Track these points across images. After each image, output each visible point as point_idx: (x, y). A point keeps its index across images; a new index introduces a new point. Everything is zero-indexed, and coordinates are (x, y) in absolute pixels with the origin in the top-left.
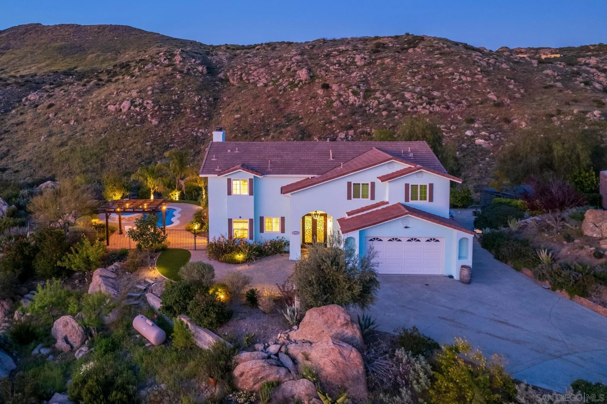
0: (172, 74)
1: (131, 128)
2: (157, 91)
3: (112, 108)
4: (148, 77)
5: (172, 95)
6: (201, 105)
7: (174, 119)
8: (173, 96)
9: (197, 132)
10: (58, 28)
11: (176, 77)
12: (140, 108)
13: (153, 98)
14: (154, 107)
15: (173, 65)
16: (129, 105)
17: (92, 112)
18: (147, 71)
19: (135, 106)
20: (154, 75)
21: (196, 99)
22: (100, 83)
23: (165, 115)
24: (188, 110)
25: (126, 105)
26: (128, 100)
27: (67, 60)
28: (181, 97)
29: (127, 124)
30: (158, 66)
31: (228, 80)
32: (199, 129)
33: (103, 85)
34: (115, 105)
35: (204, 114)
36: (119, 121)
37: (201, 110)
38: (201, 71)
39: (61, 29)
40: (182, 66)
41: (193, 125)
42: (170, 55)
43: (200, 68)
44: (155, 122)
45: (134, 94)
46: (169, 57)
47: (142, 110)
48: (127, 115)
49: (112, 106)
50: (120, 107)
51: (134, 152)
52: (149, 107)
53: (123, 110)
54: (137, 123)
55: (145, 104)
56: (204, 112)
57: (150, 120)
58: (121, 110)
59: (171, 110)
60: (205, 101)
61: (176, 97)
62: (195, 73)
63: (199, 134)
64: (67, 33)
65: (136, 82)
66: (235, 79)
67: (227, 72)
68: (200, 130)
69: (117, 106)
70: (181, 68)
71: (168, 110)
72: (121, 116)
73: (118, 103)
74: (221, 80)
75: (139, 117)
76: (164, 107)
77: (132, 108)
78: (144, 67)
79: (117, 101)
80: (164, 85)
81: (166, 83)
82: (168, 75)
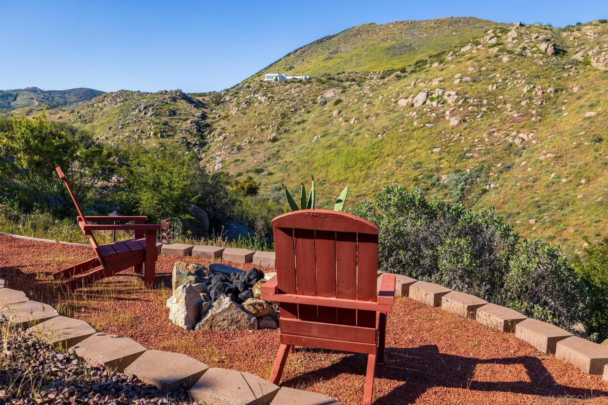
0: (496, 56)
1: (419, 128)
2: (468, 79)
3: (403, 102)
4: (461, 62)
5: (488, 84)
6: (530, 98)
7: (485, 118)
8: (490, 86)
9: (514, 138)
10: (391, 26)
11: (501, 60)
12: (439, 102)
13: (459, 88)
14: (457, 101)
15: (502, 44)
16: (425, 99)
17: (378, 109)
18: (463, 55)
19: (432, 100)
20: (470, 59)
21: (525, 90)
22: (402, 75)
23: (472, 112)
24: (509, 106)
25: (421, 97)
26: (425, 91)
27: (393, 61)
28: (502, 88)
29: (415, 123)
30: (479, 47)
31: (589, 63)
32: (518, 132)
33: (405, 76)
34: (407, 98)
35: (534, 112)
36: (406, 119)
37: (529, 106)
38: (543, 50)
39: (394, 27)
40: (516, 43)
41: (512, 126)
42: (501, 32)
43: (543, 46)
44: (454, 122)
45: (435, 83)
46: (499, 35)
47: (440, 105)
48: (419, 111)
49: (403, 100)
50: (412, 100)
51: (415, 160)
52: (450, 101)
53: (415, 105)
54: (429, 123)
55: (445, 97)
56: (534, 109)
57: (447, 118)
58: (413, 105)
59: (482, 105)
60: (540, 93)
61: (494, 88)
62: (533, 53)
63: (517, 141)
64: (399, 31)
65: (442, 70)
66: (602, 59)
67: (589, 50)
68: (521, 135)
69: (410, 99)
70: (513, 47)
71: (477, 106)
72: (411, 113)
73: (412, 96)
74: (576, 63)
75: (434, 115)
76: (471, 101)
77: (428, 102)
78: (460, 50)
79: (410, 94)
80: (480, 71)
81: (483, 69)
82: (489, 58)
